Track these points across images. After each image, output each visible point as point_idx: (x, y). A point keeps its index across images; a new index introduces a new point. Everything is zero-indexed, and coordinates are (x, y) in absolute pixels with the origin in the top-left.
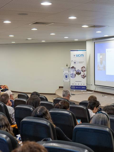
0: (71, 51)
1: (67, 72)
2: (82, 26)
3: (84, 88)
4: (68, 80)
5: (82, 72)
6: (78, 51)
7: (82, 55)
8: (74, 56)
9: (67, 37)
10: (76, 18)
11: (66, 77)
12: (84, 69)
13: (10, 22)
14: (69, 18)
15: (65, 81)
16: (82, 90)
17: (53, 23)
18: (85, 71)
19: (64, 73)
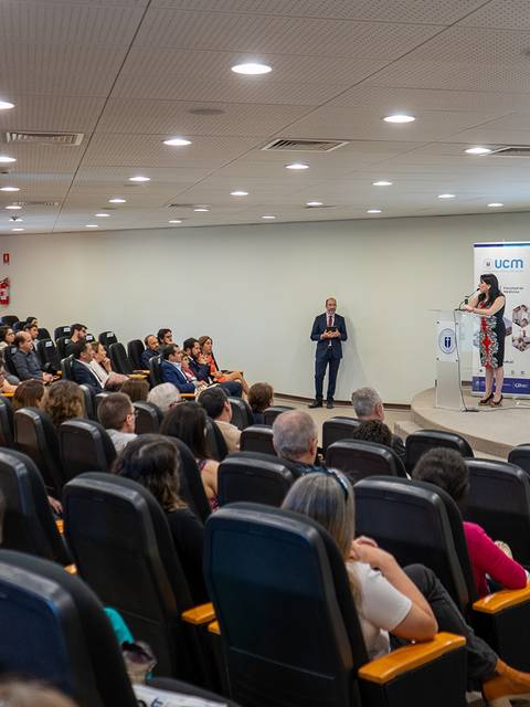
0: (476, 246)
1: (451, 324)
2: (468, 151)
3: (524, 386)
4: (453, 358)
5: (515, 327)
6: (502, 245)
7: (517, 261)
8: (488, 265)
9: (451, 193)
10: (412, 119)
11: (448, 343)
12: (524, 315)
13: (189, 143)
14: (387, 119)
15: (443, 357)
16: (516, 396)
17: (346, 143)
18: (526, 322)
19: (440, 328)
